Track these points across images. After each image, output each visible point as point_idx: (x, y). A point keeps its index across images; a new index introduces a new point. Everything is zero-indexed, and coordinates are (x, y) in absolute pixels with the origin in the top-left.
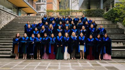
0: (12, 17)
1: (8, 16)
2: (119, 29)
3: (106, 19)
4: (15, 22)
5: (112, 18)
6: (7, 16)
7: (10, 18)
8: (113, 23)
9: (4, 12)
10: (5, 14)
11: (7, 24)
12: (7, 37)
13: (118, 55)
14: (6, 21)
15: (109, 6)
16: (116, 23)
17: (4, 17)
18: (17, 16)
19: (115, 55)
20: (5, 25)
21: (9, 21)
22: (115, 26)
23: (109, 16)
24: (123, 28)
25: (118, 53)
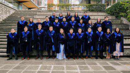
0: (12, 11)
1: (7, 10)
2: (123, 24)
3: (109, 13)
4: (15, 16)
5: (116, 13)
6: (5, 9)
7: (9, 12)
8: (117, 18)
9: (2, 5)
10: (3, 7)
11: (5, 18)
12: (5, 32)
13: (128, 53)
14: (5, 15)
15: (110, 1)
16: (120, 18)
17: (2, 10)
18: (17, 10)
19: (125, 53)
20: (4, 19)
21: (8, 15)
22: (119, 21)
23: (113, 11)
24: (128, 24)
25: (128, 52)
